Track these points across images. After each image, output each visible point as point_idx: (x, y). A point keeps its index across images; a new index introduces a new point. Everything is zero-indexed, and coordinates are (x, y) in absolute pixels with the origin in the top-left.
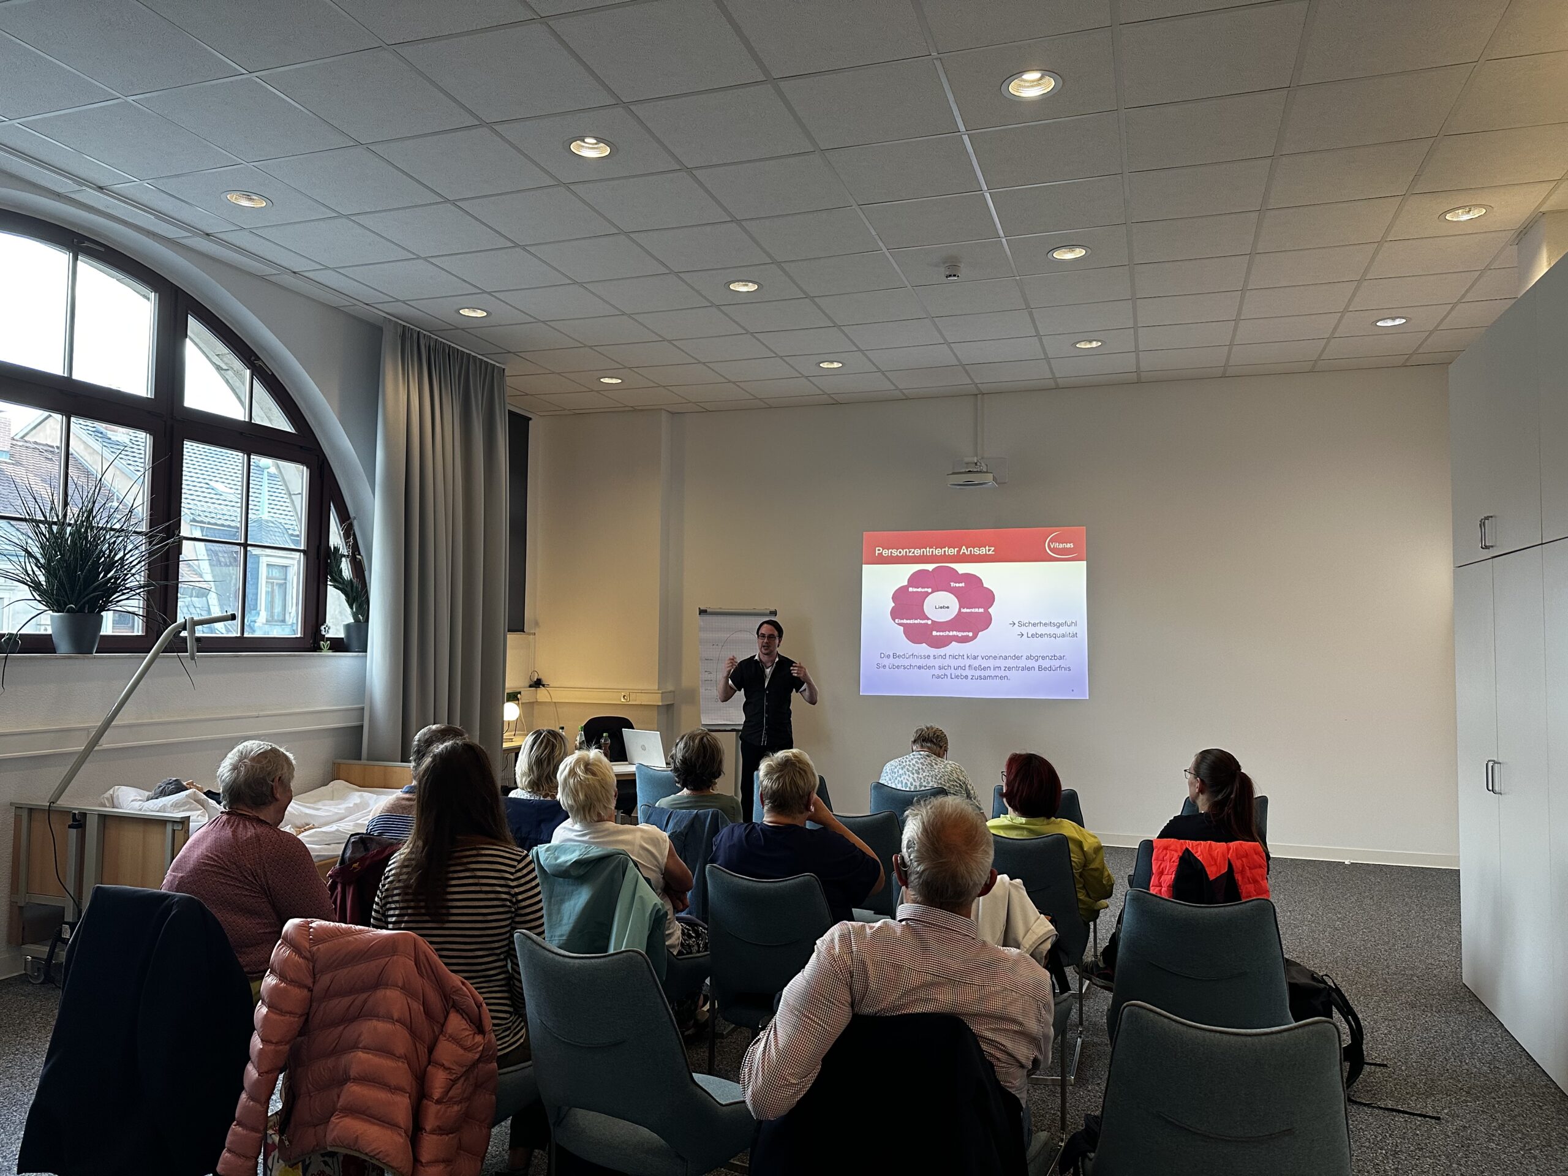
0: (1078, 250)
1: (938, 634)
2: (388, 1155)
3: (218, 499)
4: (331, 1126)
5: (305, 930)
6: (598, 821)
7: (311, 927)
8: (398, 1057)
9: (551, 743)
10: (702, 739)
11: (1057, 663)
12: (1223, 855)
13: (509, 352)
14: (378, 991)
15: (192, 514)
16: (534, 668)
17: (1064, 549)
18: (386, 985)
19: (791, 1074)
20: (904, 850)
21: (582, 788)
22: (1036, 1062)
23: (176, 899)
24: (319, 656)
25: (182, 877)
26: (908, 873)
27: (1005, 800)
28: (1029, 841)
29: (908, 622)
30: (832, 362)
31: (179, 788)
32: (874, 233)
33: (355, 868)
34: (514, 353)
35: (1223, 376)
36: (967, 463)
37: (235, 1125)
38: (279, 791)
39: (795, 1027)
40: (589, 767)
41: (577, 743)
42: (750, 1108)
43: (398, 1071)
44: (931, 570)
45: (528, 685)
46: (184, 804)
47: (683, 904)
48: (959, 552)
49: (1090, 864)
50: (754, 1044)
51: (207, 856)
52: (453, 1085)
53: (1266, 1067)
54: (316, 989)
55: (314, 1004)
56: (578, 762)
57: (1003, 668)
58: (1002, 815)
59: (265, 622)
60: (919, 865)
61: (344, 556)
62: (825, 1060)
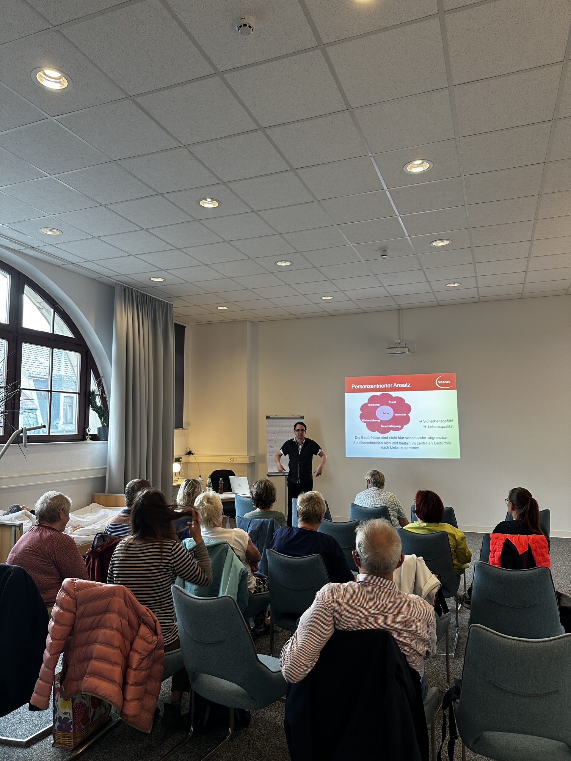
0: (445, 241)
1: (384, 426)
2: (110, 697)
3: (41, 366)
4: (84, 681)
5: (72, 584)
6: (214, 527)
7: (75, 583)
8: (116, 648)
9: (194, 485)
10: (266, 483)
11: (444, 441)
12: (526, 542)
13: (175, 297)
14: (106, 615)
15: (29, 373)
16: (188, 445)
17: (445, 384)
18: (110, 612)
19: (304, 660)
20: (357, 548)
21: (206, 511)
22: (428, 653)
23: (13, 568)
24: (85, 443)
25: (16, 556)
26: (360, 560)
27: (416, 514)
28: (428, 535)
29: (369, 421)
30: (328, 296)
31: (19, 509)
32: (345, 237)
33: (99, 550)
34: (177, 297)
35: (522, 298)
36: (395, 343)
37: (39, 680)
38: (62, 515)
39: (306, 636)
40: (209, 500)
41: (208, 483)
42: (284, 676)
43: (115, 654)
44: (379, 395)
45: (185, 454)
46: (20, 517)
47: (256, 568)
48: (392, 386)
49: (459, 546)
50: (286, 644)
51: (28, 546)
52: (142, 661)
53: (544, 658)
54: (77, 613)
55: (77, 621)
56: (204, 497)
57: (417, 444)
58: (414, 522)
59: (63, 423)
60: (365, 555)
61: (98, 395)
62: (321, 652)
